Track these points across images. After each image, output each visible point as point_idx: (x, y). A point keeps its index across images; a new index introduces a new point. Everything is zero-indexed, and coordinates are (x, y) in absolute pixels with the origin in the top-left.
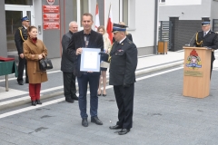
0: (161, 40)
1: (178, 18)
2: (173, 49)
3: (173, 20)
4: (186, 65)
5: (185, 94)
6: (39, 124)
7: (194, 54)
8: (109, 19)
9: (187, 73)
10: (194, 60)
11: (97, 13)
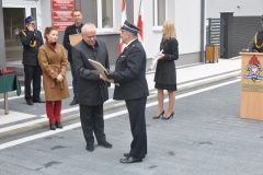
0: (209, 44)
1: (232, 14)
2: (225, 55)
3: (226, 17)
4: (244, 77)
5: (243, 115)
6: (50, 157)
7: (254, 61)
8: (140, 17)
9: (246, 88)
10: (255, 70)
11: (123, 9)
